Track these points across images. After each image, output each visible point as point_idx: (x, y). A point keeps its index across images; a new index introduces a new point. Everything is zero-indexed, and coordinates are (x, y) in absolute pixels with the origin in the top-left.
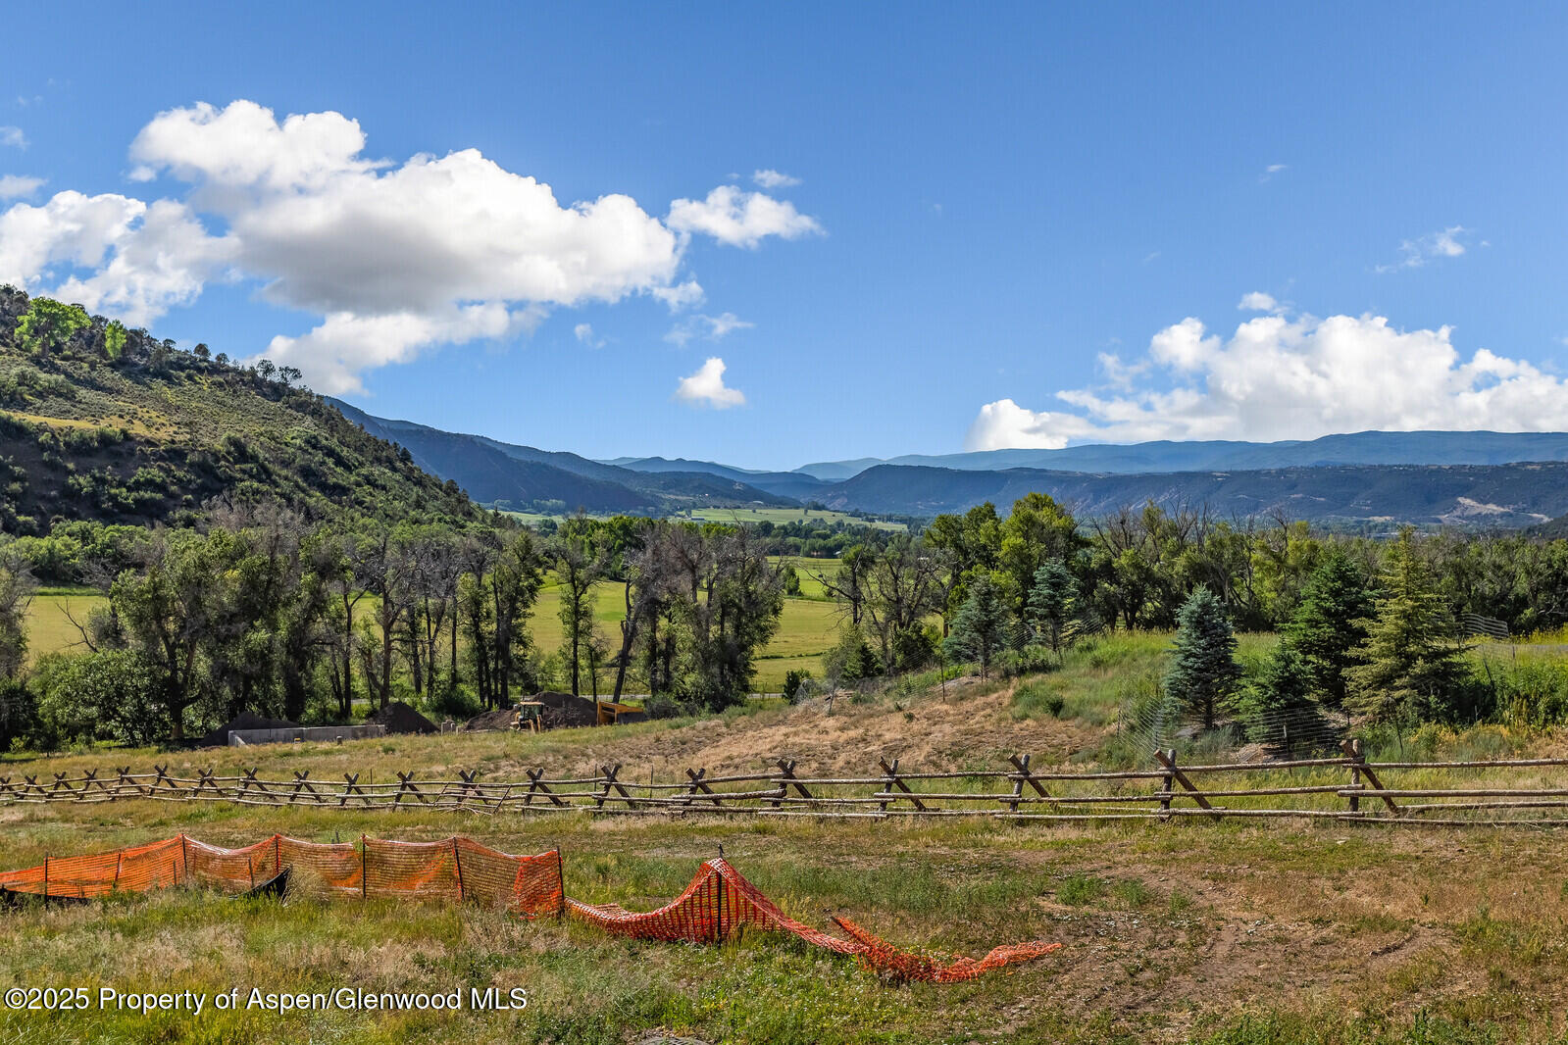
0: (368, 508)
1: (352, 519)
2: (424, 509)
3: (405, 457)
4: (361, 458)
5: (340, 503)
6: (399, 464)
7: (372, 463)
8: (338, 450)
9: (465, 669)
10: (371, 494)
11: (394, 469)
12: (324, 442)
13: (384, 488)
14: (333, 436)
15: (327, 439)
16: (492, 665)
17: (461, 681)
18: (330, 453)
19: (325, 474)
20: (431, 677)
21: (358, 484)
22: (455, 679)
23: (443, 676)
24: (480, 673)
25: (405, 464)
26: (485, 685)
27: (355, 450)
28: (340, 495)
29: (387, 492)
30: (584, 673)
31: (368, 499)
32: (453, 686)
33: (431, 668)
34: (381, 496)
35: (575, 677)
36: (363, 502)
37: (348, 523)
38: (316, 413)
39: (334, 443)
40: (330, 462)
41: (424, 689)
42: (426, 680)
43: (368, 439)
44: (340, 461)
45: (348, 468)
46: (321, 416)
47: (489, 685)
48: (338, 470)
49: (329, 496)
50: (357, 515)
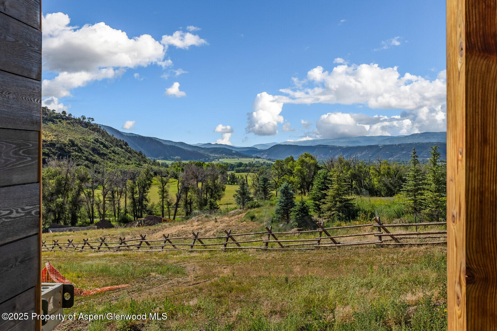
0: (112, 160)
2: (130, 160)
3: (126, 144)
4: (111, 145)
5: (104, 159)
6: (124, 147)
7: (115, 146)
8: (104, 142)
9: (129, 209)
10: (114, 156)
11: (122, 148)
12: (100, 140)
13: (118, 154)
14: (103, 138)
15: (101, 139)
16: (138, 208)
17: (128, 213)
18: (102, 143)
19: (99, 150)
21: (110, 153)
22: (126, 211)
23: (122, 211)
24: (133, 210)
25: (126, 146)
27: (110, 142)
28: (104, 156)
31: (113, 157)
32: (125, 214)
33: (119, 209)
34: (117, 156)
36: (111, 158)
37: (105, 165)
38: (98, 131)
39: (103, 140)
40: (102, 146)
41: (117, 215)
42: (117, 212)
43: (114, 139)
44: (105, 146)
45: (107, 148)
46: (100, 132)
47: (137, 214)
48: (104, 148)
49: (100, 157)
50: (108, 162)
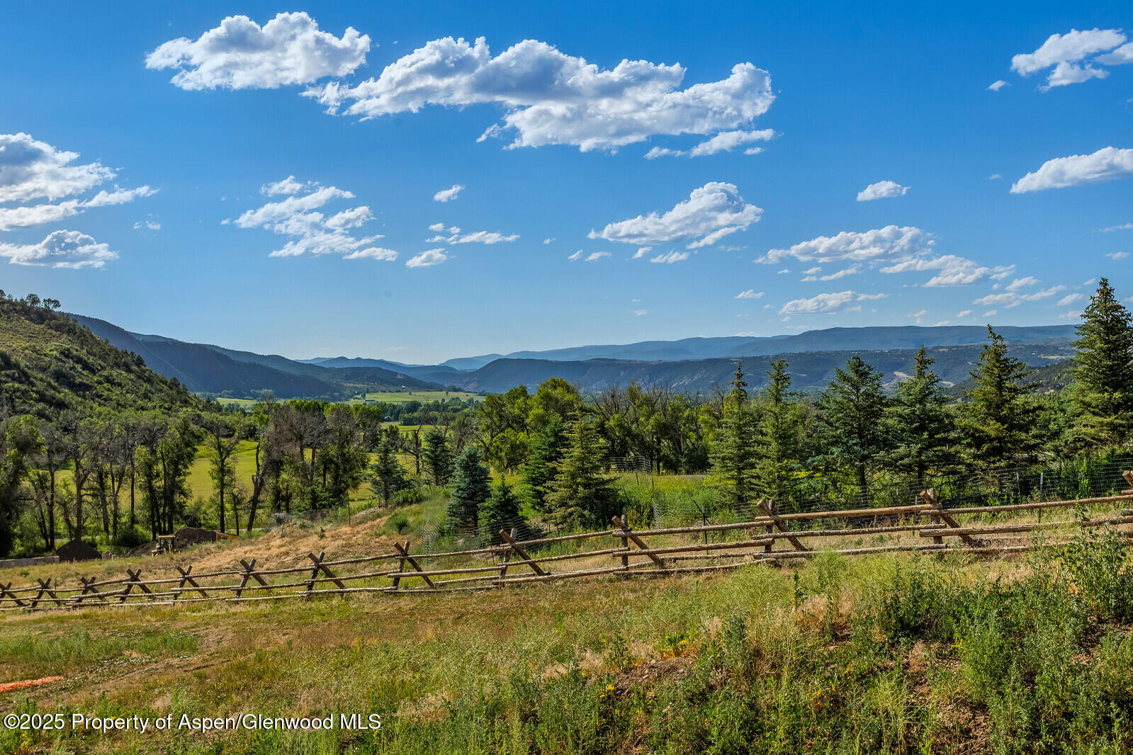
0: (105, 400)
1: (91, 408)
2: (150, 399)
3: (140, 362)
4: (103, 364)
5: (84, 397)
6: (134, 368)
7: (112, 367)
8: (85, 358)
9: (141, 514)
10: (109, 390)
11: (129, 371)
12: (75, 353)
13: (120, 385)
14: (83, 349)
15: (77, 350)
16: (161, 510)
17: (137, 522)
18: (79, 360)
19: (73, 376)
20: (115, 519)
21: (99, 383)
22: (133, 520)
23: (124, 520)
24: (152, 516)
25: (139, 367)
26: (157, 524)
27: (100, 358)
28: (84, 391)
29: (122, 388)
30: (229, 514)
31: (105, 393)
32: (132, 527)
33: (116, 515)
34: (117, 391)
35: (222, 517)
36: (102, 396)
37: (88, 411)
38: (71, 331)
39: (83, 353)
40: (79, 367)
41: (110, 529)
42: (111, 522)
43: (110, 350)
44: (86, 366)
45: (93, 371)
46: (75, 334)
47: (160, 524)
48: (85, 373)
49: (76, 392)
50: (95, 405)
